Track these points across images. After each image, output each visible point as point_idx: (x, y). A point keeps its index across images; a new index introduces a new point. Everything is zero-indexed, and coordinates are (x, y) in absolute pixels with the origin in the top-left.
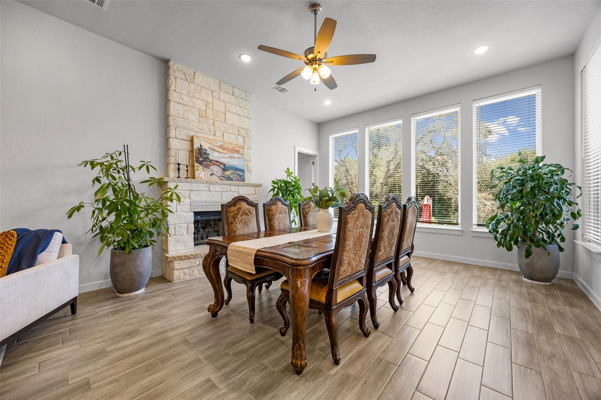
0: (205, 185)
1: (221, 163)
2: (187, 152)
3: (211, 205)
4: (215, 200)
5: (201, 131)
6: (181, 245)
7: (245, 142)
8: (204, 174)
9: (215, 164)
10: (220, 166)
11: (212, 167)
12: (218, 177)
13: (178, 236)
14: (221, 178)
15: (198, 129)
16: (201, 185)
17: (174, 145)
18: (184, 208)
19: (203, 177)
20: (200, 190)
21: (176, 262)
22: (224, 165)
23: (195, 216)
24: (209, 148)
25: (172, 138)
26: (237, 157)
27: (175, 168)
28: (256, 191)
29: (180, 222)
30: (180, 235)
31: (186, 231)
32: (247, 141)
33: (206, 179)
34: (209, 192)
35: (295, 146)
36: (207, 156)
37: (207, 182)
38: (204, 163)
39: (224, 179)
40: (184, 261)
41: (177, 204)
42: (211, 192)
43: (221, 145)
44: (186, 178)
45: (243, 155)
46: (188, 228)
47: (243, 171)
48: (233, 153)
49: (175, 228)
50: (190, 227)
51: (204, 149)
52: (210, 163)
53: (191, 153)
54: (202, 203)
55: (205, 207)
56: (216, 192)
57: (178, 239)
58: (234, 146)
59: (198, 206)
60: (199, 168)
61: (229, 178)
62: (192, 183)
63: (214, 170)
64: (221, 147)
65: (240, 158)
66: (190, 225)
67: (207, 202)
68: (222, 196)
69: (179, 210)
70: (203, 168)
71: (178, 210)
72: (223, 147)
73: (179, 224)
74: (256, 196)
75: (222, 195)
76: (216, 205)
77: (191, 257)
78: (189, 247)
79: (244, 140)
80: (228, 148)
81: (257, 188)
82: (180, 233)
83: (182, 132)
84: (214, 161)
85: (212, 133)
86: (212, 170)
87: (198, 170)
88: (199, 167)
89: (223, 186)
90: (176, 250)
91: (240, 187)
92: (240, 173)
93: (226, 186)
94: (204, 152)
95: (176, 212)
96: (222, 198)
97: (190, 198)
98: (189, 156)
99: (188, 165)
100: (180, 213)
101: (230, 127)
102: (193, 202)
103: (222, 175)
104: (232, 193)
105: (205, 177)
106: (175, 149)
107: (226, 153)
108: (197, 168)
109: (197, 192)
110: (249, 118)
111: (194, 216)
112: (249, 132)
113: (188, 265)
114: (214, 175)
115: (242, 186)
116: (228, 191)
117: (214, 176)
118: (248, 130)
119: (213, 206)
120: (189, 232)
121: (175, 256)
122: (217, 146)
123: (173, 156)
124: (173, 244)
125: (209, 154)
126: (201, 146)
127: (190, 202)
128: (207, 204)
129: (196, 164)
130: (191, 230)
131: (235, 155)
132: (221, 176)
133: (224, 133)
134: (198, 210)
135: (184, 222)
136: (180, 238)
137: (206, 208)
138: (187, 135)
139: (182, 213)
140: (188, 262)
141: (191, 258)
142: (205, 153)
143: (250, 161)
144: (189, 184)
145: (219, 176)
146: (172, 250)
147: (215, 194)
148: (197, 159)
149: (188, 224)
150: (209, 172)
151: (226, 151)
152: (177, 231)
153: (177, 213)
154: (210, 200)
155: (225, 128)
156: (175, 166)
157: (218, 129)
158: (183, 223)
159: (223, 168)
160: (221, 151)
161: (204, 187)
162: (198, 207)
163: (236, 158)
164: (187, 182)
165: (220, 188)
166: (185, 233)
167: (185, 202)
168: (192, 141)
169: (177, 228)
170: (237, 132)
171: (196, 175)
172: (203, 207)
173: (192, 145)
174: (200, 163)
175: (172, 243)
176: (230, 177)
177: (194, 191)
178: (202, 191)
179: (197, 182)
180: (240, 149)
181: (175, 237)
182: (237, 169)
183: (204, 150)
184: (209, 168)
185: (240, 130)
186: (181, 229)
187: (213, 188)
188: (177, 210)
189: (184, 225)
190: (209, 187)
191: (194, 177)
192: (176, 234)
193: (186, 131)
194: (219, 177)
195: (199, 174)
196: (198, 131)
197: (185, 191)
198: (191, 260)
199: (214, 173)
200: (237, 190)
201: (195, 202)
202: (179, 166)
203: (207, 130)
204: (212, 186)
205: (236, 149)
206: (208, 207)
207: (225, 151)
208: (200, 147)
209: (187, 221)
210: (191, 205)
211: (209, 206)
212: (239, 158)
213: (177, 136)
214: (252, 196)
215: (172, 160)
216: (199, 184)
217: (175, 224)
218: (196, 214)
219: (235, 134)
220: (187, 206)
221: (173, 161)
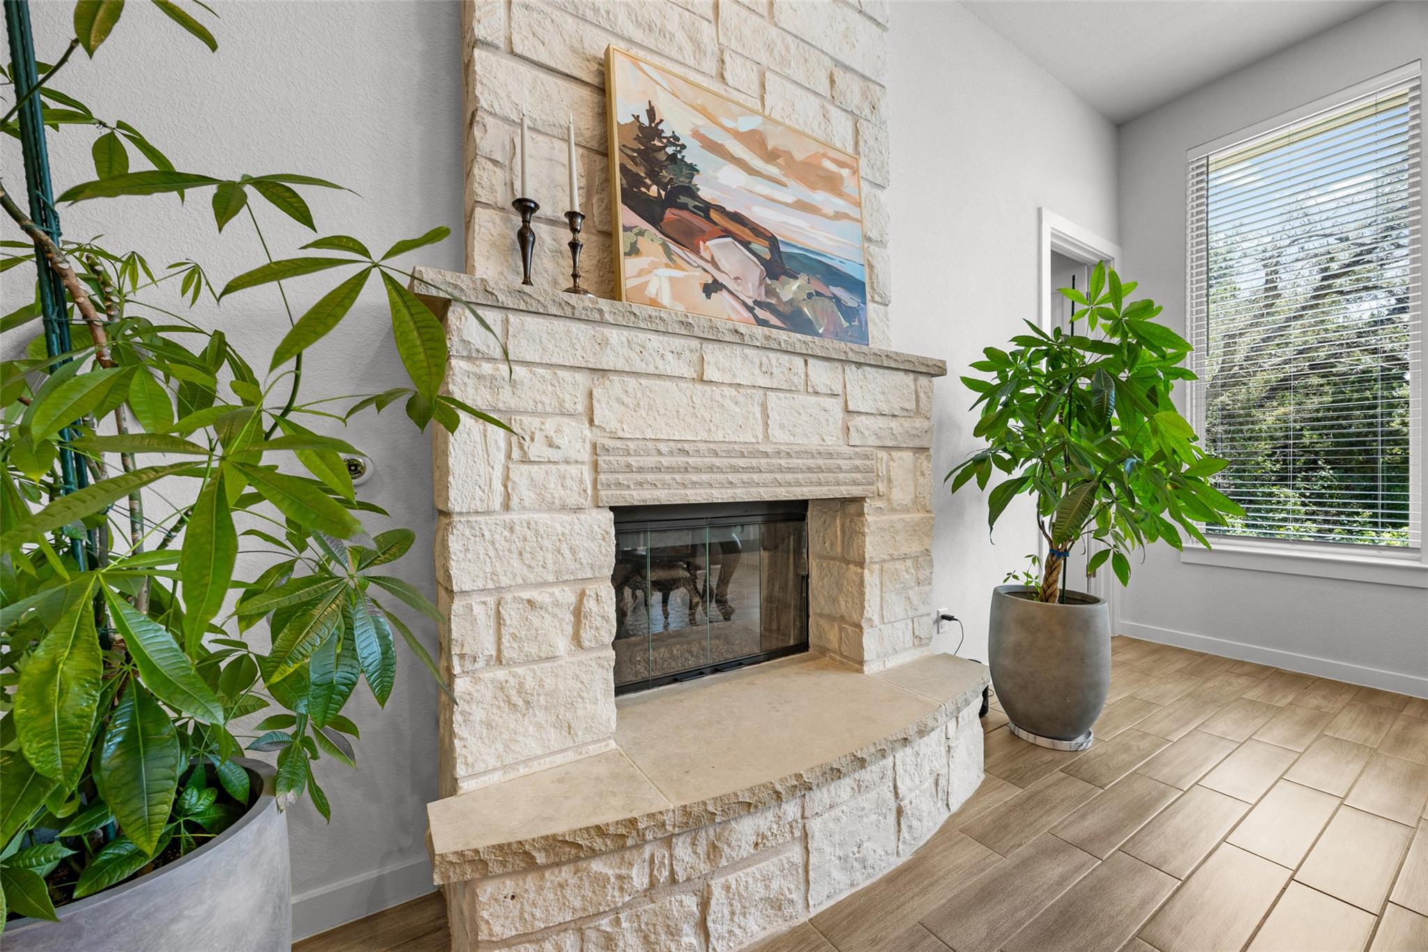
0: (677, 343)
1: (758, 231)
2: (576, 153)
3: (711, 469)
4: (732, 438)
5: (650, 42)
6: (539, 726)
7: (861, 143)
8: (671, 279)
9: (727, 233)
10: (754, 246)
11: (713, 246)
12: (745, 304)
13: (520, 671)
14: (758, 311)
15: (638, 24)
16: (655, 341)
17: (502, 94)
18: (553, 483)
19: (666, 299)
20: (651, 370)
21: (486, 891)
22: (773, 242)
23: (618, 534)
24: (697, 134)
25: (487, 45)
26: (830, 212)
27: (503, 236)
28: (922, 395)
29: (532, 578)
30: (530, 661)
31: (569, 629)
32: (871, 142)
33: (680, 308)
34: (699, 386)
35: (1039, 211)
36: (683, 180)
37: (688, 325)
38: (670, 214)
39: (774, 320)
40: (547, 874)
41: (509, 457)
42: (708, 388)
43: (753, 132)
44: (568, 290)
45: (859, 205)
46: (578, 613)
47: (856, 287)
48: (813, 187)
49: (498, 613)
50: (590, 604)
51: (668, 134)
52: (698, 222)
53: (597, 158)
54: (660, 453)
55: (678, 477)
56: (733, 392)
57: (521, 689)
58: (814, 148)
59: (641, 470)
60: (642, 243)
61: (794, 320)
62: (603, 322)
63: (723, 263)
64: (755, 140)
65: (846, 216)
66: (591, 589)
67: (686, 446)
68: (766, 416)
69: (523, 492)
70: (664, 245)
71: (515, 501)
72: (763, 144)
73: (526, 585)
74: (919, 423)
75: (764, 407)
76: (735, 470)
77: (598, 844)
78: (587, 730)
79: (857, 131)
80: (789, 155)
81: (923, 381)
82: (532, 649)
83: (548, 23)
84: (721, 210)
85: (710, 66)
86: (713, 262)
87: (634, 251)
88: (641, 233)
89: (772, 355)
90: (509, 760)
91: (851, 371)
92: (849, 300)
93: (786, 357)
94: (670, 150)
95: (507, 507)
96: (766, 425)
97: (591, 421)
98: (589, 175)
99: (577, 209)
100: (526, 516)
101: (793, 48)
102: (611, 443)
103: (763, 298)
104: (813, 399)
105: (676, 296)
106: (507, 120)
107: (784, 179)
108: (631, 236)
109: (632, 382)
110: (879, 24)
111: (613, 531)
112: (879, 94)
113: (577, 903)
114: (724, 293)
115: (859, 365)
116: (798, 391)
117: (720, 298)
118: (871, 85)
119: (721, 470)
120: (587, 636)
121: (480, 844)
122: (737, 135)
123: (495, 162)
124: (489, 726)
125: (693, 170)
126: (651, 113)
127: (594, 446)
128: (690, 460)
129: (626, 216)
130: (598, 622)
131: (819, 197)
132: (756, 302)
133: (768, 74)
134: (637, 497)
135: (557, 573)
136: (529, 683)
137: (684, 486)
138: (574, 50)
139: (543, 518)
140: (572, 881)
141: (594, 854)
142: (673, 158)
143: (881, 243)
144: (583, 326)
145: (750, 303)
146: (480, 767)
147: (729, 404)
148: (631, 186)
149: (579, 587)
150: (699, 273)
151: (779, 166)
152: (514, 636)
153: (507, 517)
154: (705, 436)
155: (770, 48)
156: (506, 220)
157: (740, 50)
158: (551, 578)
159: (768, 257)
160: (757, 163)
161: (669, 356)
162: (639, 477)
163: (826, 216)
164: (573, 318)
165: (757, 371)
166: (562, 644)
167: (562, 441)
168: (602, 89)
169: (511, 615)
170: (827, 83)
171: (629, 281)
172: (667, 477)
173: (604, 113)
174: (651, 212)
175: (478, 714)
176: (801, 312)
177: (615, 378)
178: (659, 376)
179: (632, 323)
180: (845, 172)
181: (501, 674)
182: (833, 275)
183: (670, 144)
184: (696, 251)
185: (839, 75)
186: (536, 622)
187: (720, 362)
188: (508, 496)
189: (556, 591)
190: (695, 357)
191: (611, 287)
192: (506, 653)
193: (570, 23)
194: (750, 309)
195: (640, 273)
196: (637, 35)
197: (560, 373)
198: (597, 866)
199: (722, 279)
200: (838, 389)
201: (618, 444)
202: (525, 221)
203: (681, 37)
204: (713, 353)
205: (827, 171)
206: (695, 478)
207: (772, 170)
208: (645, 120)
209: (572, 566)
210: (595, 466)
211: (698, 470)
212: (838, 216)
213: (516, 39)
214: (907, 424)
215: (485, 182)
216: (642, 336)
217: (499, 589)
218: (627, 518)
219: (815, 93)
220: (573, 470)
221: (492, 190)
